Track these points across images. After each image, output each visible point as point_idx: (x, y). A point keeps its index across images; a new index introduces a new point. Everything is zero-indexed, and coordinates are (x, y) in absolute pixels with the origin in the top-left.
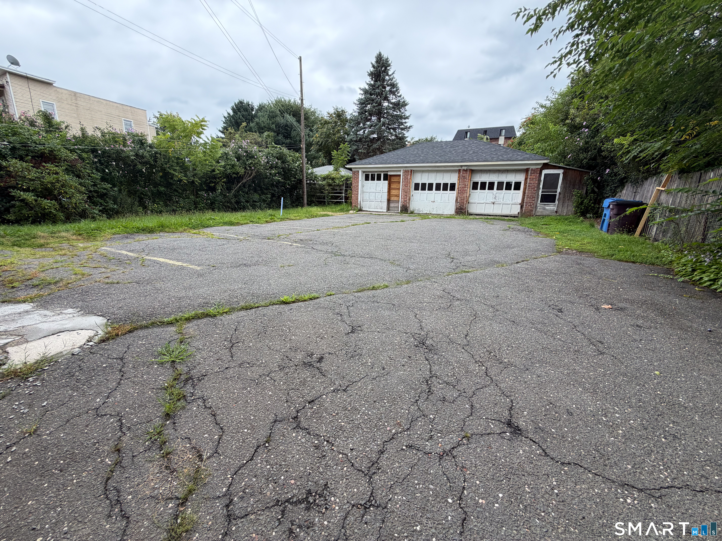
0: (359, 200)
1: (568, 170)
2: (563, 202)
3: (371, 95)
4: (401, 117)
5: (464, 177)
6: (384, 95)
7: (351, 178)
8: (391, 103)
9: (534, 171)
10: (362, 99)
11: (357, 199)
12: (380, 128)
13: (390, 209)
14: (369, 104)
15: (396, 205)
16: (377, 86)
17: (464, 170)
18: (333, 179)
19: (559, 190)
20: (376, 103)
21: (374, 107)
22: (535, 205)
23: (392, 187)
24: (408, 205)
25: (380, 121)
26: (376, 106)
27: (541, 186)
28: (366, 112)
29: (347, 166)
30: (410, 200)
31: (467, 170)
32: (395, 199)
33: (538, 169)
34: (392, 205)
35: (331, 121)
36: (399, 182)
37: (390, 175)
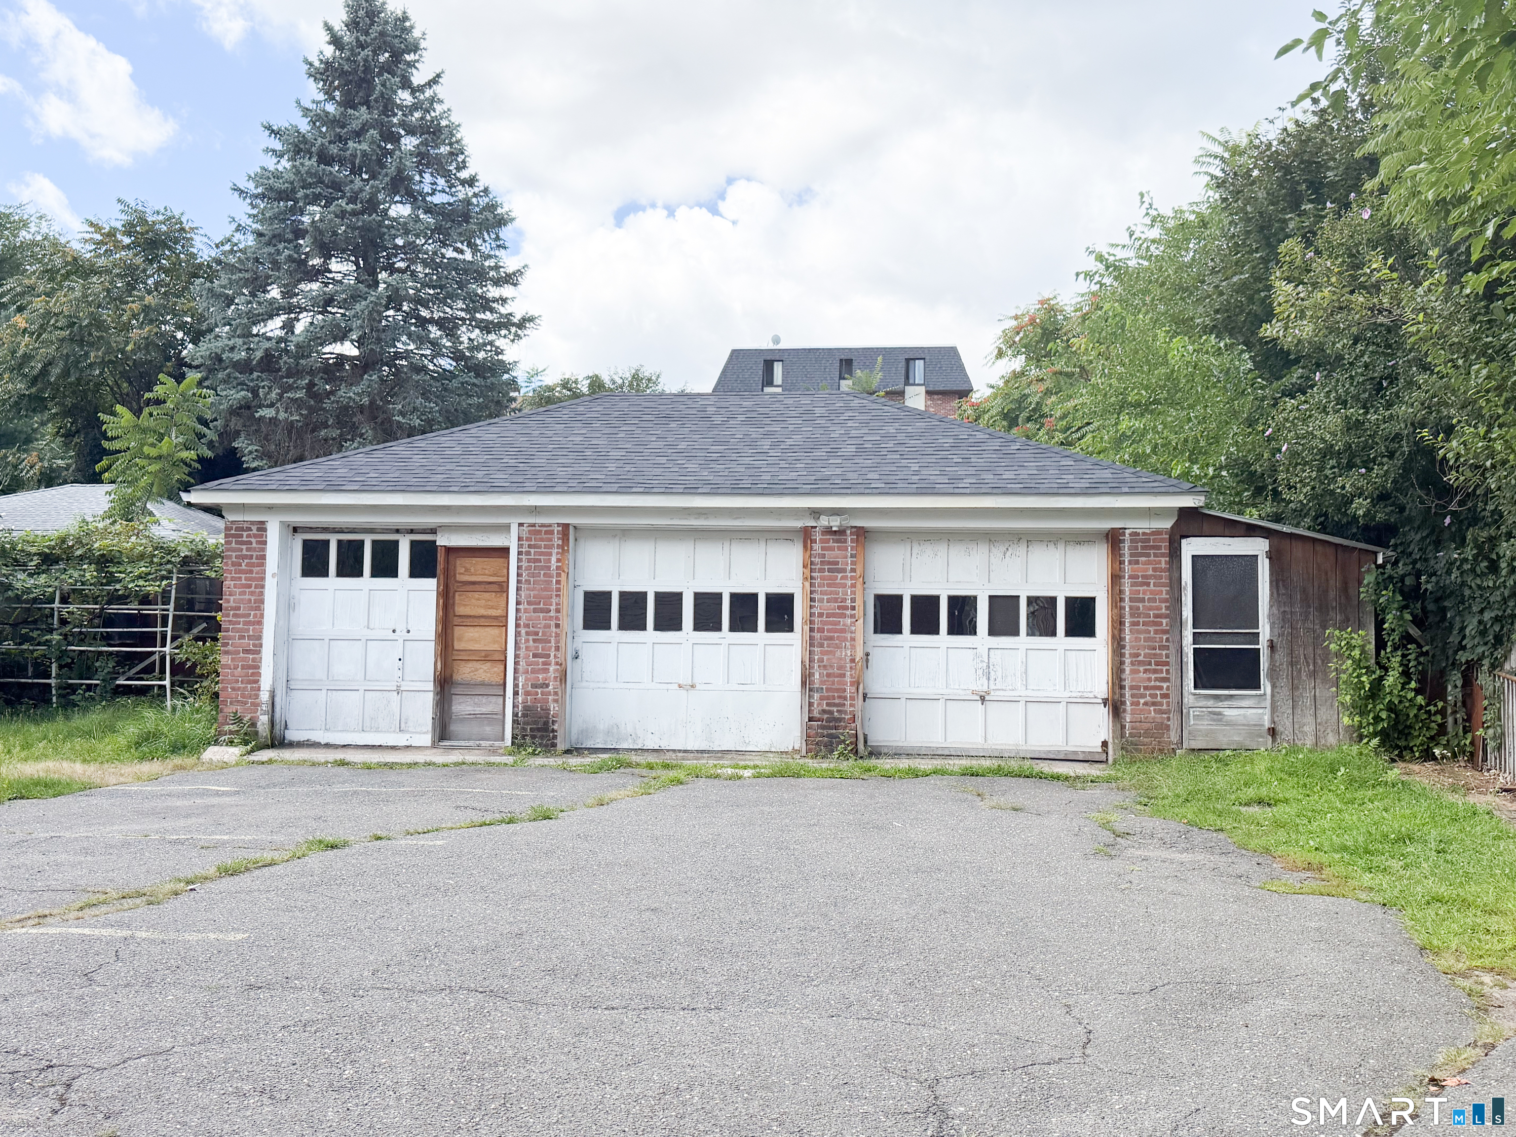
0: (266, 682)
1: (1286, 544)
2: (1294, 688)
3: (325, 158)
4: (481, 275)
5: (834, 567)
6: (392, 170)
7: (215, 556)
8: (429, 210)
9: (1144, 542)
10: (277, 175)
11: (254, 679)
12: (374, 315)
13: (454, 728)
14: (314, 200)
15: (489, 706)
16: (355, 125)
17: (828, 531)
18: (105, 561)
19: (1265, 631)
20: (352, 200)
21: (342, 215)
22: (1174, 698)
23: (460, 610)
24: (553, 708)
25: (376, 283)
26: (354, 213)
27: (1187, 612)
28: (299, 233)
29: (194, 497)
30: (563, 677)
31: (841, 532)
32: (484, 672)
33: (1158, 532)
34: (462, 707)
35: (102, 262)
36: (503, 587)
37: (449, 550)
